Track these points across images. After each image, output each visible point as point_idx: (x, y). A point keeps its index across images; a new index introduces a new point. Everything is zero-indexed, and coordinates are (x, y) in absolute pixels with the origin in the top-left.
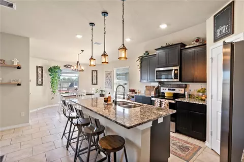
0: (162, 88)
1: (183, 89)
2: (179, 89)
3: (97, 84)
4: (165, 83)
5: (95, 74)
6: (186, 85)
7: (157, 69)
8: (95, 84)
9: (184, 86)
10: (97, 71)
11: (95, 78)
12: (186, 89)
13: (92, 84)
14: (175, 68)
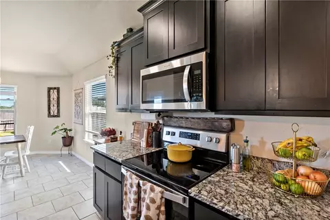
0: (166, 129)
1: (223, 136)
2: (211, 134)
3: (58, 116)
4: (175, 115)
5: (54, 95)
6: (232, 120)
7: (144, 72)
8: (54, 116)
9: (225, 124)
10: (58, 89)
11: (54, 102)
12: (232, 135)
13: (50, 115)
14: (193, 59)
